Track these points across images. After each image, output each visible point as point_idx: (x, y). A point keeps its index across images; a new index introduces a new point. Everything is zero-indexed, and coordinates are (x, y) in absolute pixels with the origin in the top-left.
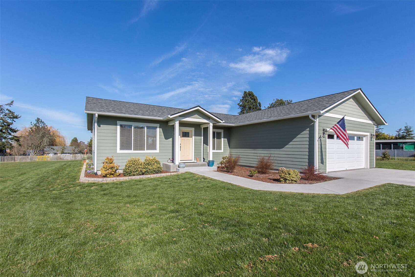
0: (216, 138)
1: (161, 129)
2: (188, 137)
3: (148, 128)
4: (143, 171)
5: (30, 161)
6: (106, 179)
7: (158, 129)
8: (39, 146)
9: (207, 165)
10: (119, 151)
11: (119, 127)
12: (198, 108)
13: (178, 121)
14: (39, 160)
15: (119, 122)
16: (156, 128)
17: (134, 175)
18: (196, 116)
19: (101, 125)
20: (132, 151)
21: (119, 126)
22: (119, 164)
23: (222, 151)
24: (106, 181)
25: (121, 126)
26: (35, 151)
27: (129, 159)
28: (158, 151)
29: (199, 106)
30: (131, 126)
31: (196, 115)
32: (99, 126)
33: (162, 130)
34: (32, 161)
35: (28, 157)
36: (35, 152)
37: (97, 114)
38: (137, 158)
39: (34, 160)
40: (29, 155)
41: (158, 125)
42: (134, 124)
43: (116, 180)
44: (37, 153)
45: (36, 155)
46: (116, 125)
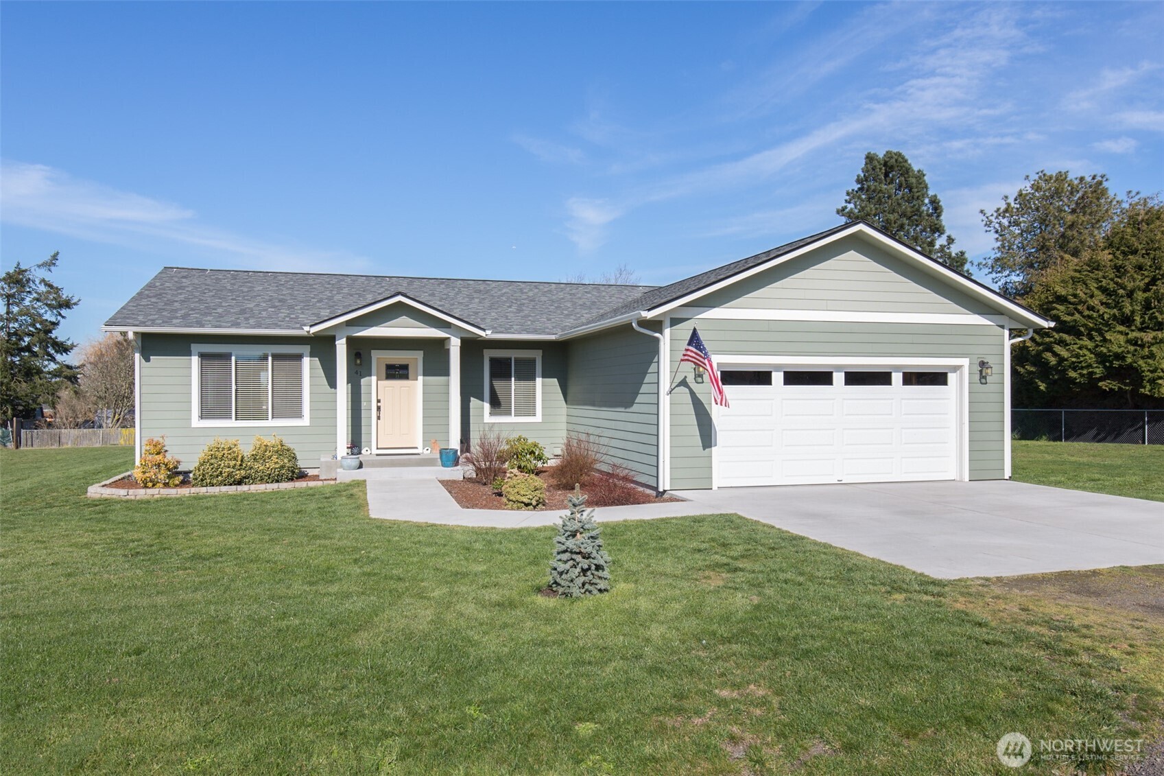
0: (513, 379)
1: (317, 359)
2: (406, 377)
3: (276, 357)
4: (236, 475)
5: (103, 444)
6: (134, 492)
7: (306, 361)
8: (127, 397)
9: (440, 462)
10: (196, 422)
11: (195, 360)
12: (400, 298)
13: (345, 339)
14: (127, 443)
15: (196, 348)
16: (299, 357)
17: (213, 486)
18: (404, 319)
19: (151, 357)
20: (232, 423)
21: (197, 357)
22: (178, 457)
23: (538, 418)
24: (136, 496)
25: (203, 356)
26: (115, 414)
27: (211, 442)
28: (305, 421)
29: (398, 294)
30: (227, 357)
31: (404, 317)
32: (148, 360)
33: (318, 362)
34: (108, 446)
35: (95, 433)
36: (114, 417)
37: (132, 333)
38: (232, 440)
39: (112, 442)
40: (100, 426)
41: (306, 349)
42: (236, 350)
43: (159, 494)
44: (122, 418)
45: (117, 426)
46: (188, 353)
